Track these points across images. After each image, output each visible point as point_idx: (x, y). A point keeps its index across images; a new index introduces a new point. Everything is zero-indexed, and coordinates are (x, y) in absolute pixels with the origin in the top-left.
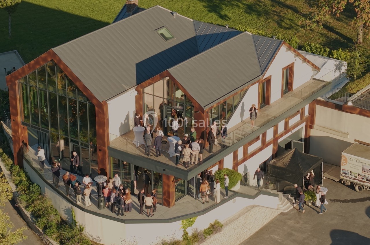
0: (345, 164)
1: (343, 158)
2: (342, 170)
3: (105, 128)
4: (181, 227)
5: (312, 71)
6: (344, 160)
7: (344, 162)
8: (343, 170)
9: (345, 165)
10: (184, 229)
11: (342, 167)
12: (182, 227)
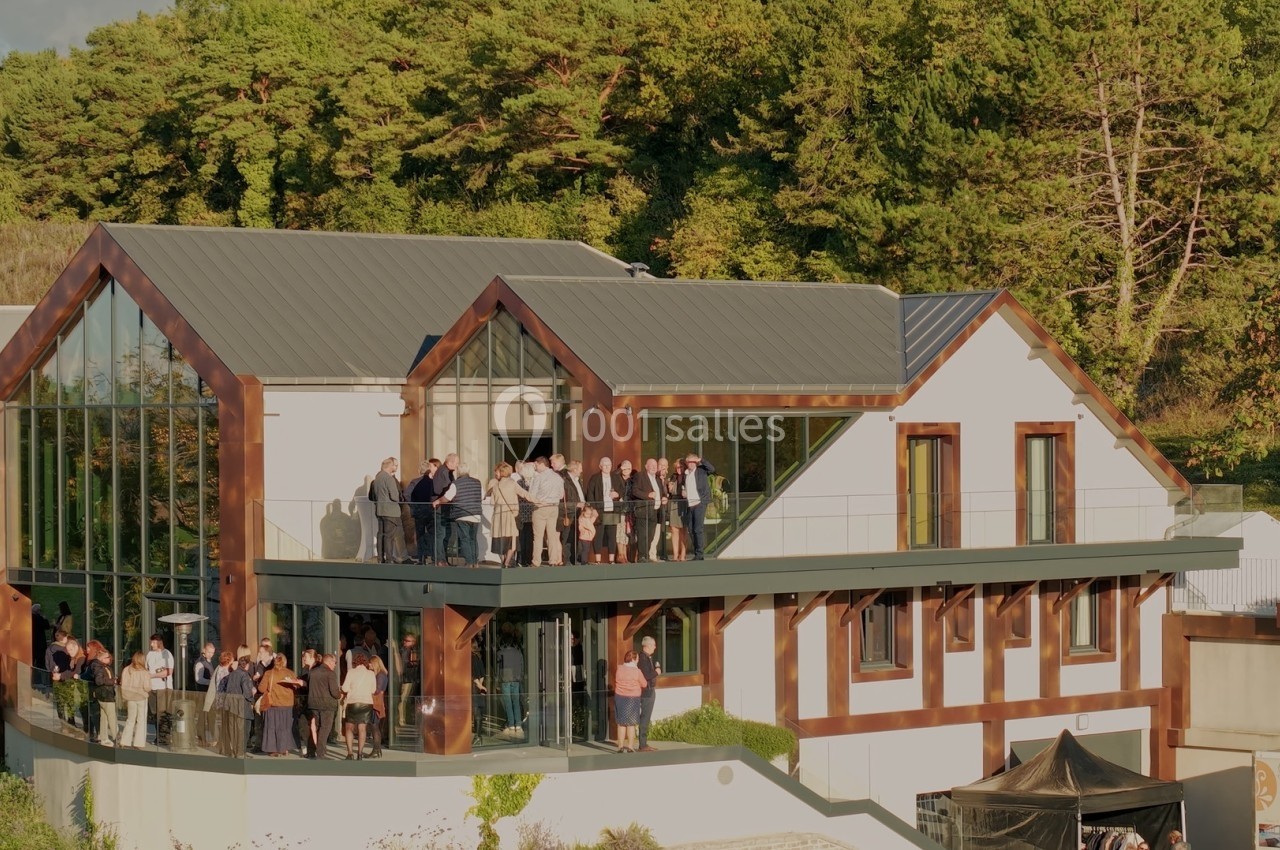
0: (1268, 798)
1: (1261, 774)
2: (1261, 830)
3: (247, 479)
4: (471, 810)
5: (1169, 505)
6: (1263, 784)
7: (1265, 789)
8: (1262, 828)
9: (1269, 804)
10: (481, 821)
11: (1260, 818)
12: (476, 810)
